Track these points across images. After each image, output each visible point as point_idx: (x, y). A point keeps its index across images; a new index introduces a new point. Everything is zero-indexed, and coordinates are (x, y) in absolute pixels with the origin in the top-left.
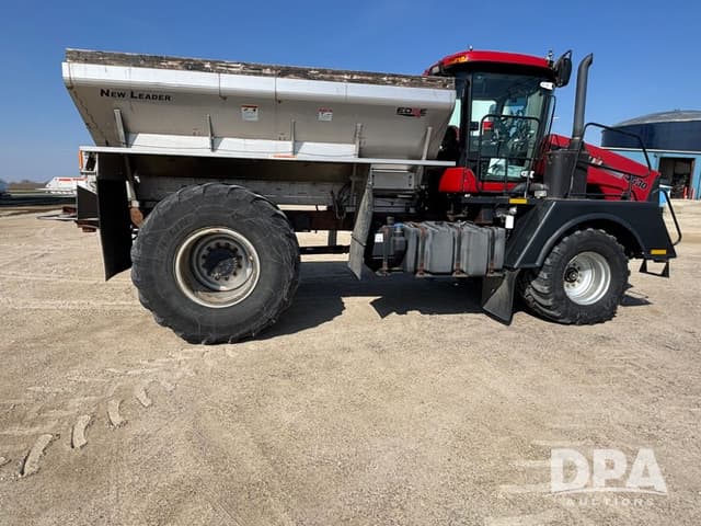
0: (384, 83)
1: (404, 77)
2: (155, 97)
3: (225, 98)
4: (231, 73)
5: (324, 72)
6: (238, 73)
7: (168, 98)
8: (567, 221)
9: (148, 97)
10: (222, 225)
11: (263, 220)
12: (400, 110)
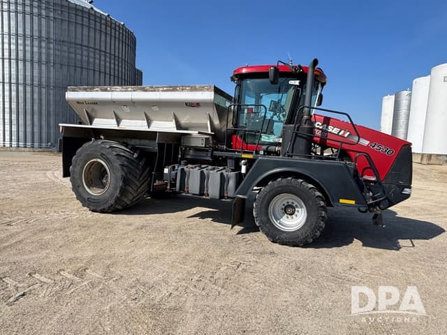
0: (179, 91)
1: (188, 86)
2: (93, 103)
3: (114, 102)
4: (117, 91)
5: (152, 88)
6: (119, 91)
9: (91, 103)
10: (98, 158)
11: (112, 157)
12: (186, 104)
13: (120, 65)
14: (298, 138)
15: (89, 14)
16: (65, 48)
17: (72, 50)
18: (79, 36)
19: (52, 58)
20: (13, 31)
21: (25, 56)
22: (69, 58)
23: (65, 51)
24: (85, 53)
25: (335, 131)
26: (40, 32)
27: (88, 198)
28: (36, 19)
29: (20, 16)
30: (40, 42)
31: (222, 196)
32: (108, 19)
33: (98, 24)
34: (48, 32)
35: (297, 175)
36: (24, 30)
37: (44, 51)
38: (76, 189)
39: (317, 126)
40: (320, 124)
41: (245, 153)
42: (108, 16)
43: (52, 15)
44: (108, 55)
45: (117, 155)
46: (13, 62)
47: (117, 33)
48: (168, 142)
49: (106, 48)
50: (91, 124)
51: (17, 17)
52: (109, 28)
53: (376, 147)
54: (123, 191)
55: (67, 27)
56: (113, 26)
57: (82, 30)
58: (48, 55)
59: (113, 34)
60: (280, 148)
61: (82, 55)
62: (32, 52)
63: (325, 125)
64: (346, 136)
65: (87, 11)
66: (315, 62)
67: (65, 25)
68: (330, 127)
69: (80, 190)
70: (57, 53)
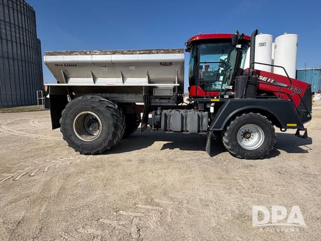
0: (153, 53)
1: (162, 50)
2: (72, 65)
3: (94, 64)
4: (96, 54)
5: (130, 51)
6: (98, 54)
7: (76, 65)
8: (235, 110)
9: (70, 65)
10: (88, 111)
11: (102, 109)
12: (161, 64)
14: (249, 85)
25: (264, 79)
27: (81, 145)
31: (199, 131)
35: (255, 111)
38: (69, 138)
44: (12, 25)
45: (106, 107)
49: (10, 19)
50: (67, 83)
52: (10, 3)
53: (291, 88)
59: (15, 8)
60: (234, 93)
64: (272, 82)
68: (260, 76)
69: (73, 138)
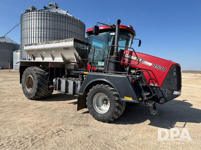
3: (39, 50)
4: (40, 45)
10: (30, 75)
12: (64, 48)
13: (78, 37)
14: (110, 63)
15: (65, 17)
16: (56, 32)
17: (59, 32)
18: (61, 26)
19: (51, 36)
20: (37, 26)
21: (41, 36)
22: (58, 35)
23: (56, 33)
24: (64, 33)
25: (135, 58)
26: (47, 26)
27: (27, 93)
28: (45, 21)
29: (40, 20)
30: (47, 30)
31: (74, 93)
32: (73, 18)
33: (69, 21)
34: (50, 26)
35: (105, 83)
36: (41, 26)
37: (48, 33)
38: (23, 89)
39: (126, 57)
40: (128, 55)
41: (85, 71)
42: (73, 17)
43: (51, 19)
44: (73, 33)
46: (37, 38)
47: (77, 23)
48: (56, 67)
49: (72, 30)
51: (39, 21)
52: (73, 22)
53: (156, 67)
54: (38, 90)
55: (57, 23)
56: (75, 21)
57: (63, 23)
58: (50, 34)
59: (75, 24)
61: (62, 34)
62: (44, 34)
63: (130, 56)
64: (140, 61)
65: (65, 15)
66: (119, 22)
67: (56, 22)
68: (132, 56)
69: (25, 89)
70: (53, 33)
